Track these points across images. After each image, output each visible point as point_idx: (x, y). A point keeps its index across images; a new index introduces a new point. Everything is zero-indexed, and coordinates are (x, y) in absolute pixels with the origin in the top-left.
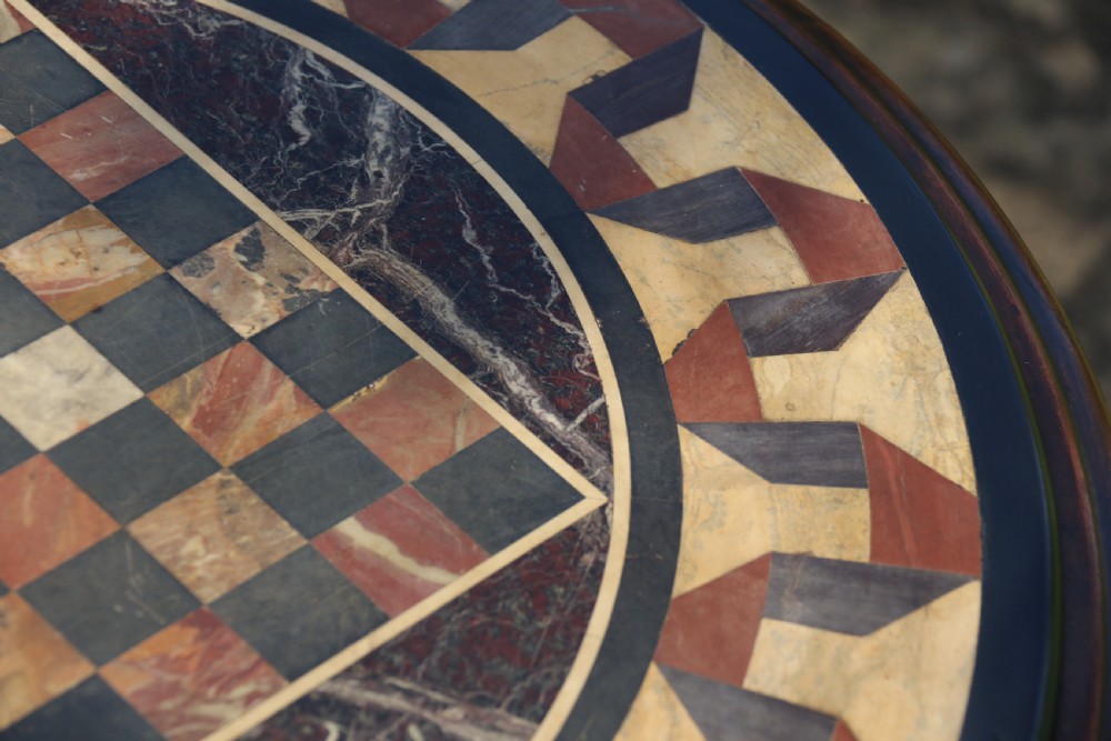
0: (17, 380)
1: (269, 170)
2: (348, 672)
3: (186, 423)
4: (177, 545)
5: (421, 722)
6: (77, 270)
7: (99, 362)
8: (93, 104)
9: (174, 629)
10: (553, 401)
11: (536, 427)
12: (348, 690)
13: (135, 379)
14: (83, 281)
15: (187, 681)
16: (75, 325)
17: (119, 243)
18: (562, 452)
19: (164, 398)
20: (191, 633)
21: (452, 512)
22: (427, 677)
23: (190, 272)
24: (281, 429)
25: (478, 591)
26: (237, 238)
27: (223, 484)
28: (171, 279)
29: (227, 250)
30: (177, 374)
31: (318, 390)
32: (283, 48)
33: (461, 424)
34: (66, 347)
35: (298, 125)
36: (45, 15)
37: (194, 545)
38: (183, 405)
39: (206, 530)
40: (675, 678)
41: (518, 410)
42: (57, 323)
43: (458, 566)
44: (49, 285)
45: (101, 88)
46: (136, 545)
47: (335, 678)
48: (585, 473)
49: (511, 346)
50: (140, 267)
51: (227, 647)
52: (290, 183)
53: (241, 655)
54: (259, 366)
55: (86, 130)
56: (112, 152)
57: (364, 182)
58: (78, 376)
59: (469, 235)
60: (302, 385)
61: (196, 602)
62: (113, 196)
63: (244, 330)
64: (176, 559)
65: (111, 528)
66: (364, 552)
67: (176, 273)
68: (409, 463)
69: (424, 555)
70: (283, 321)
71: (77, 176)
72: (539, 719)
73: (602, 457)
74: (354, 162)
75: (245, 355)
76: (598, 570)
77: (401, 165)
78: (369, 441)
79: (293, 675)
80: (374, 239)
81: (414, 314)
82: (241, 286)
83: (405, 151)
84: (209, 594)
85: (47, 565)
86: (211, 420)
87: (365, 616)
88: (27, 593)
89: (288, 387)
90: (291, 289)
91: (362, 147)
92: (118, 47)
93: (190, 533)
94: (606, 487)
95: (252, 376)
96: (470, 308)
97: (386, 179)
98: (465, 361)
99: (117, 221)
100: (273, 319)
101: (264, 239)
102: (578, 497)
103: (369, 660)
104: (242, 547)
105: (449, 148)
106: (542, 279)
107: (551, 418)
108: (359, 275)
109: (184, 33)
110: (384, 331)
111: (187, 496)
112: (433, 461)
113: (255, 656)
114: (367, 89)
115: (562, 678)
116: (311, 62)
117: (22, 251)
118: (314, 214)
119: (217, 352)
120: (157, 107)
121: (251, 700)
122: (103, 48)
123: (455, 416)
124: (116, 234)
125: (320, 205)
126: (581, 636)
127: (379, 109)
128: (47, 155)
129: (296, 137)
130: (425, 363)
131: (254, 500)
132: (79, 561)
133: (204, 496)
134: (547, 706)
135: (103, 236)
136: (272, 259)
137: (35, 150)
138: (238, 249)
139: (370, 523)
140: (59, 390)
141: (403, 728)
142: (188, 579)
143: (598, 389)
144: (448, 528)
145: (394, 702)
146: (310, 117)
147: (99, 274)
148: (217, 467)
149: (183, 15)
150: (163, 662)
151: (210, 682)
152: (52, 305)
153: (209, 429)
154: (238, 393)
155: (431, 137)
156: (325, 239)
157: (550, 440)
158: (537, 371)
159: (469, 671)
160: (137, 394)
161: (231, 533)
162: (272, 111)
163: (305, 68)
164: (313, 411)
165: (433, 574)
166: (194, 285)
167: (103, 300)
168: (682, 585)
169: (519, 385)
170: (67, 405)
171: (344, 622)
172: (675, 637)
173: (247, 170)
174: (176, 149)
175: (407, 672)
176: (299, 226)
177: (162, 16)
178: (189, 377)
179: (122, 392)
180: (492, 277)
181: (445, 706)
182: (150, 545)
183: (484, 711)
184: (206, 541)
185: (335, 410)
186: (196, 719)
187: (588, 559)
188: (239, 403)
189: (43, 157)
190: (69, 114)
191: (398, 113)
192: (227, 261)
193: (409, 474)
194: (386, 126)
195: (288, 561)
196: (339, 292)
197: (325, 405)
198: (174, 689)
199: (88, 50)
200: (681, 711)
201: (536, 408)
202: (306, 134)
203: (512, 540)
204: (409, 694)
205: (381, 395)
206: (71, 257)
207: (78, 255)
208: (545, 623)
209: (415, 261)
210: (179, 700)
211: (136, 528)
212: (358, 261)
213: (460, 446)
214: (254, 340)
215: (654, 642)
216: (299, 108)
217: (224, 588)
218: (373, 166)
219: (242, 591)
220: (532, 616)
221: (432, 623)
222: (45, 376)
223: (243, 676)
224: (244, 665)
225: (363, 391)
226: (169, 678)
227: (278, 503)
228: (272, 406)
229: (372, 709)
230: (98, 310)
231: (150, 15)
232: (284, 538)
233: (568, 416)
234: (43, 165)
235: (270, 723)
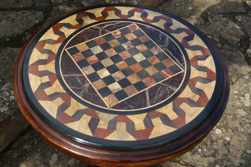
0: (136, 57)
1: (158, 42)
2: (162, 82)
3: (150, 61)
4: (148, 71)
5: (168, 87)
6: (142, 48)
7: (143, 56)
8: (144, 36)
9: (148, 77)
10: (180, 62)
11: (179, 64)
12: (162, 84)
15: (149, 82)
16: (141, 53)
18: (181, 67)
19: (148, 59)
20: (149, 78)
21: (171, 70)
22: (168, 84)
24: (157, 63)
25: (173, 77)
26: (155, 47)
27: (152, 67)
29: (154, 48)
30: (149, 57)
31: (161, 60)
32: (159, 32)
33: (172, 64)
34: (140, 54)
35: (160, 38)
36: (141, 28)
37: (150, 71)
38: (150, 60)
39: (151, 70)
40: (189, 86)
41: (177, 63)
42: (140, 53)
43: (171, 75)
44: (139, 49)
45: (144, 34)
46: (145, 70)
47: (161, 83)
48: (183, 68)
49: (177, 58)
50: (147, 49)
51: (152, 79)
52: (159, 43)
53: (153, 80)
54: (156, 57)
57: (165, 43)
58: (141, 57)
59: (174, 48)
60: (159, 59)
61: (150, 76)
62: (145, 43)
63: (155, 54)
64: (148, 72)
65: (143, 69)
66: (164, 73)
67: (150, 49)
68: (168, 66)
69: (169, 74)
70: (158, 54)
71: (142, 41)
72: (178, 88)
73: (184, 67)
74: (165, 42)
75: (155, 56)
76: (183, 77)
77: (169, 42)
78: (165, 64)
79: (157, 82)
80: (166, 48)
81: (169, 54)
82: (155, 51)
83: (169, 41)
84: (151, 75)
85: (138, 71)
86: (152, 61)
87: (163, 78)
88: (136, 73)
89: (158, 59)
90: (159, 51)
91: (165, 41)
92: (146, 31)
93: (150, 70)
94: (184, 70)
95: (155, 58)
96: (174, 54)
97: (167, 43)
98: (173, 59)
100: (157, 54)
101: (157, 47)
102: (182, 70)
103: (164, 82)
104: (153, 72)
105: (173, 41)
106: (180, 52)
107: (180, 64)
108: (165, 51)
109: (151, 30)
110: (166, 55)
111: (149, 67)
112: (170, 66)
113: (154, 80)
114: (166, 36)
115: (180, 85)
116: (162, 34)
117: (137, 47)
118: (161, 46)
119: (152, 56)
120: (149, 36)
121: (154, 84)
123: (172, 63)
124: (145, 46)
125: (162, 45)
126: (181, 82)
127: (167, 38)
129: (160, 39)
130: (170, 59)
131: (155, 68)
132: (140, 71)
133: (151, 67)
134: (178, 87)
135: (144, 46)
136: (158, 49)
138: (155, 48)
139: (164, 71)
140: (140, 58)
141: (166, 87)
142: (149, 74)
143: (184, 62)
144: (171, 72)
145: (166, 85)
146: (161, 38)
148: (152, 65)
150: (147, 80)
151: (151, 82)
152: (139, 51)
153: (151, 62)
154: (154, 59)
155: (171, 40)
156: (162, 48)
157: (180, 66)
158: (179, 60)
159: (172, 83)
160: (146, 59)
161: (153, 70)
162: (158, 37)
163: (161, 34)
164: (160, 61)
165: (169, 75)
166: (151, 50)
168: (190, 78)
169: (177, 61)
170: (140, 59)
171: (162, 78)
172: (189, 82)
173: (156, 42)
174: (150, 40)
175: (167, 83)
176: (160, 47)
178: (150, 58)
179: (145, 58)
180: (176, 52)
181: (170, 86)
182: (146, 71)
183: (173, 87)
184: (151, 71)
185: (162, 61)
186: (149, 85)
187: (182, 75)
188: (154, 60)
189: (140, 39)
190: (142, 36)
191: (169, 38)
192: (154, 49)
193: (168, 67)
194: (168, 39)
195: (157, 73)
196: (163, 52)
197: (161, 61)
198: (148, 82)
199: (144, 31)
200: (189, 88)
201: (179, 63)
202: (161, 39)
203: (176, 73)
204: (167, 85)
205: (166, 61)
208: (178, 80)
209: (169, 50)
210: (148, 83)
211: (145, 69)
212: (164, 50)
213: (172, 65)
214: (156, 55)
215: (188, 83)
216: (160, 37)
217: (152, 75)
218: (166, 42)
219: (153, 75)
220: (177, 80)
221: (169, 79)
222: (139, 57)
223: (153, 82)
224: (153, 81)
225: (164, 60)
226: (147, 81)
227: (157, 69)
228: (157, 61)
229: (163, 85)
230: (143, 52)
231: (149, 29)
232: (157, 71)
233: (181, 64)
234: (139, 40)
235: (155, 86)
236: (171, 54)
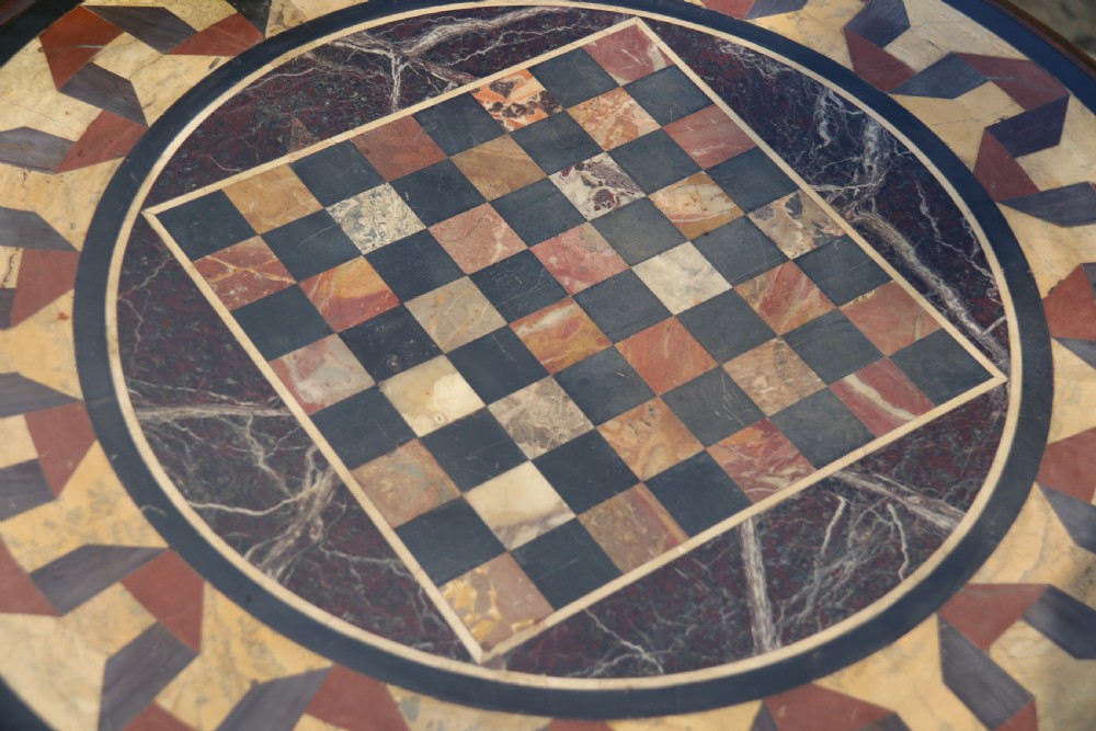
0: (660, 271)
1: (806, 159)
2: (851, 467)
3: (756, 307)
4: (751, 379)
5: (895, 503)
6: (694, 209)
7: (707, 266)
8: (705, 111)
9: (749, 429)
10: (974, 316)
11: (964, 330)
12: (851, 478)
13: (727, 277)
14: (698, 216)
15: (757, 461)
16: (693, 242)
17: (719, 195)
18: (980, 347)
19: (744, 291)
20: (760, 433)
21: (913, 377)
22: (898, 476)
23: (759, 216)
24: (812, 316)
25: (929, 427)
26: (787, 199)
27: (778, 346)
28: (748, 220)
29: (780, 205)
30: (751, 277)
31: (835, 295)
32: (815, 86)
33: (918, 323)
34: (688, 254)
35: (823, 134)
36: (680, 57)
37: (760, 380)
38: (755, 296)
39: (767, 372)
40: (1049, 493)
41: (954, 319)
42: (683, 240)
43: (918, 410)
44: (679, 217)
45: (710, 102)
46: (727, 376)
47: (844, 470)
48: (994, 361)
49: (949, 279)
50: (731, 210)
51: (780, 444)
52: (818, 168)
53: (788, 450)
54: (799, 276)
55: (701, 126)
56: (716, 141)
57: (861, 171)
58: (695, 273)
59: (924, 209)
60: (824, 291)
61: (762, 415)
62: (715, 167)
63: (790, 254)
64: (750, 388)
65: (713, 365)
66: (860, 396)
67: (751, 216)
68: (888, 345)
69: (897, 401)
70: (813, 251)
71: (696, 153)
72: (966, 509)
73: (1004, 353)
74: (856, 159)
75: (791, 270)
76: (1002, 422)
77: (885, 164)
78: (863, 328)
79: (819, 466)
80: (867, 206)
81: (891, 254)
82: (788, 228)
83: (886, 155)
84: (770, 410)
85: (677, 383)
86: (772, 306)
87: (860, 434)
88: (665, 398)
89: (816, 291)
90: (818, 232)
91: (860, 151)
92: (720, 79)
93: (759, 373)
94: (1006, 371)
95: (794, 282)
96: (925, 253)
97: (875, 171)
98: (922, 287)
99: (718, 182)
100: (807, 250)
101: (803, 200)
102: (990, 376)
103: (863, 461)
104: (789, 385)
105: (912, 155)
106: (968, 241)
107: (973, 326)
108: (859, 227)
109: (758, 73)
110: (873, 263)
111: (757, 351)
112: (902, 345)
113: (797, 451)
114: (864, 115)
115: (980, 486)
116: (832, 96)
117: (664, 195)
118: (831, 188)
119: (774, 266)
120: (742, 116)
121: (794, 477)
122: (712, 79)
123: (915, 319)
124: (717, 190)
125: (835, 183)
126: (991, 462)
127: (871, 128)
128: (678, 139)
129: (821, 141)
130: (897, 286)
131: (796, 357)
132: (695, 382)
133: (767, 352)
134: (971, 501)
135: (710, 190)
136: (807, 212)
137: (672, 136)
138: (787, 205)
139: (865, 379)
140: (684, 280)
141: (884, 505)
142: (757, 401)
143: (1002, 311)
144: (910, 386)
145: (878, 488)
146: (831, 129)
147: (707, 213)
148: (775, 336)
149: (758, 63)
150: (743, 448)
151: (771, 464)
152: (680, 228)
153: (770, 312)
154: (786, 293)
155: (902, 148)
156: (838, 204)
157: (972, 339)
158: (964, 296)
159: (923, 475)
160: (728, 287)
161: (782, 376)
162: (809, 124)
163: (828, 100)
164: (831, 307)
165: (901, 414)
166: (761, 224)
167: (709, 228)
168: (1054, 437)
169: (953, 303)
170: (688, 289)
171: (849, 437)
172: (1048, 468)
173: (793, 158)
174: (753, 142)
175: (886, 472)
176: (823, 195)
177: (746, 63)
178: (758, 279)
179: (720, 285)
180: (938, 236)
181: (909, 495)
182: (736, 378)
183: (933, 500)
184: (767, 378)
185: (843, 308)
186: (763, 485)
187: (996, 414)
188: (787, 298)
189: (676, 140)
190: (691, 116)
191: (882, 131)
192: (781, 212)
193: (887, 351)
194: (875, 139)
195: (815, 396)
196: (846, 237)
197: (838, 304)
198: (750, 465)
199: (702, 79)
200: (1053, 514)
201: (964, 318)
202: (828, 140)
203: (949, 398)
204: (887, 485)
205: (871, 300)
206: (692, 201)
207: (695, 200)
208: (970, 451)
209: (892, 222)
210: (753, 472)
211: (728, 367)
212: (857, 219)
213: (918, 337)
214: (796, 261)
215: (1036, 470)
216: (824, 123)
217: (778, 408)
218: (867, 162)
219: (788, 411)
220: (961, 446)
221: (900, 443)
222: (676, 271)
223: (790, 462)
224: (790, 456)
225: (860, 298)
226: (746, 458)
227: (810, 360)
228: (806, 302)
229: (865, 491)
230: (706, 234)
231: (739, 61)
232: (813, 382)
233: (984, 326)
234: (676, 145)
235: (805, 491)
236: (910, 254)
